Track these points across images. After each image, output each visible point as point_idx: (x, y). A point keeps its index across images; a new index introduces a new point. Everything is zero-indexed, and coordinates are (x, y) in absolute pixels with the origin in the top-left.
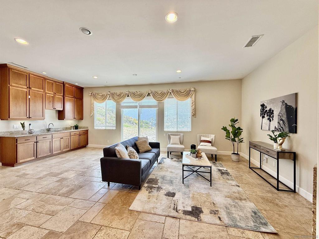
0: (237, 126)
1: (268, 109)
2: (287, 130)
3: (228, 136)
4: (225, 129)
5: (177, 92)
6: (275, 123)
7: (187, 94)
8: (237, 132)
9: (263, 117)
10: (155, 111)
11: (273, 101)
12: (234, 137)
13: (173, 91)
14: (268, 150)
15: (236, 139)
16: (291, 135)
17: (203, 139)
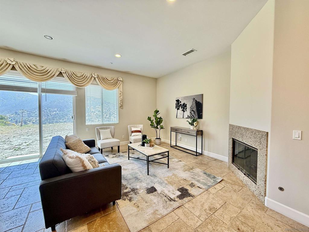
0: (158, 116)
1: (182, 103)
2: (196, 117)
3: (152, 125)
4: (149, 119)
5: (104, 79)
6: (188, 113)
7: (115, 83)
8: (159, 121)
9: (178, 109)
10: (71, 98)
11: (186, 98)
12: (157, 126)
13: (98, 77)
14: (189, 131)
15: (159, 127)
16: (199, 120)
17: (133, 129)
